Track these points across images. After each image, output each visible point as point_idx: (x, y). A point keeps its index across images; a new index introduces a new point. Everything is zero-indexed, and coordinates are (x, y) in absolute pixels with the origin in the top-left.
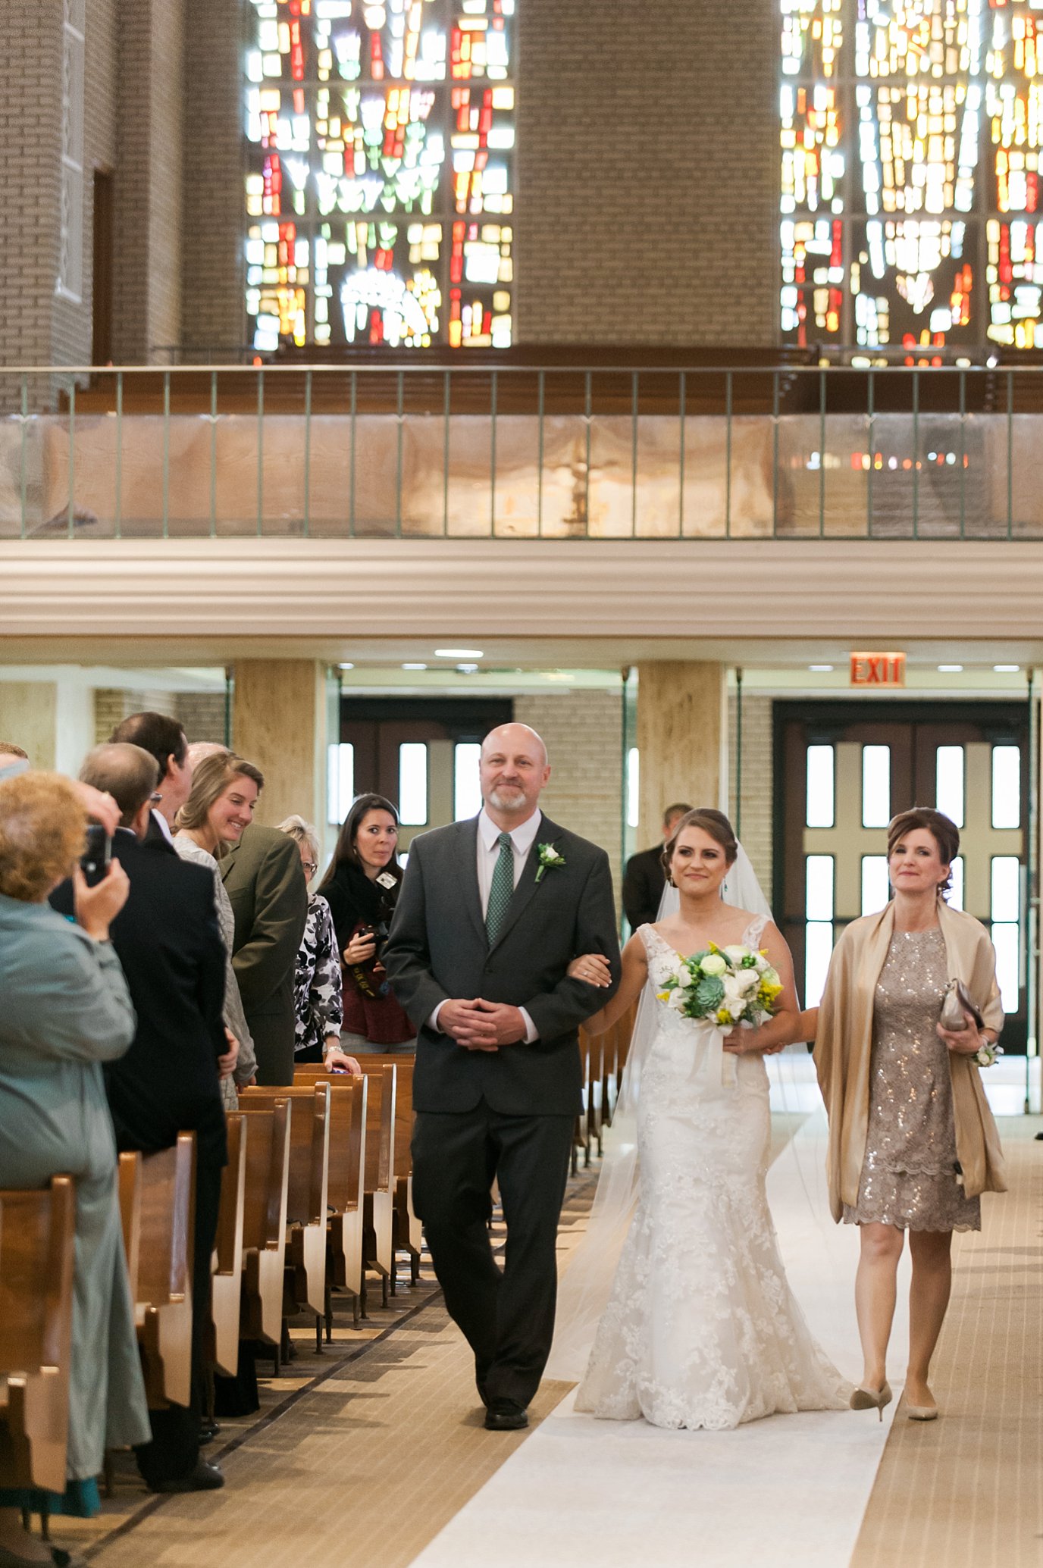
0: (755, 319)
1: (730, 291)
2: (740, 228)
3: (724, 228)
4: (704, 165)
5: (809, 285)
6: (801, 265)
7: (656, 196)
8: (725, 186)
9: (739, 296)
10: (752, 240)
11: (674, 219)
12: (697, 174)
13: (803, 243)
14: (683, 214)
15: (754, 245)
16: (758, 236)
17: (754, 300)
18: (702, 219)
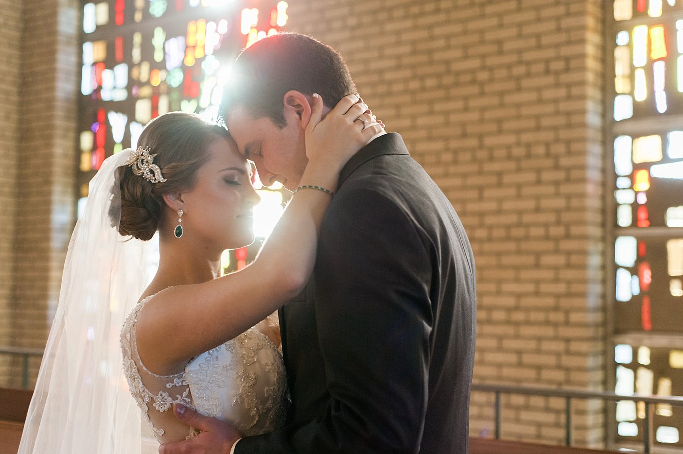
0: (562, 288)
1: (524, 246)
2: (541, 150)
3: (518, 151)
4: (491, 61)
5: (657, 232)
6: (642, 199)
7: (431, 113)
8: (519, 89)
9: (538, 255)
10: (557, 167)
11: (454, 144)
12: (483, 76)
13: (646, 166)
14: (464, 135)
15: (561, 175)
16: (565, 161)
17: (561, 260)
18: (489, 141)
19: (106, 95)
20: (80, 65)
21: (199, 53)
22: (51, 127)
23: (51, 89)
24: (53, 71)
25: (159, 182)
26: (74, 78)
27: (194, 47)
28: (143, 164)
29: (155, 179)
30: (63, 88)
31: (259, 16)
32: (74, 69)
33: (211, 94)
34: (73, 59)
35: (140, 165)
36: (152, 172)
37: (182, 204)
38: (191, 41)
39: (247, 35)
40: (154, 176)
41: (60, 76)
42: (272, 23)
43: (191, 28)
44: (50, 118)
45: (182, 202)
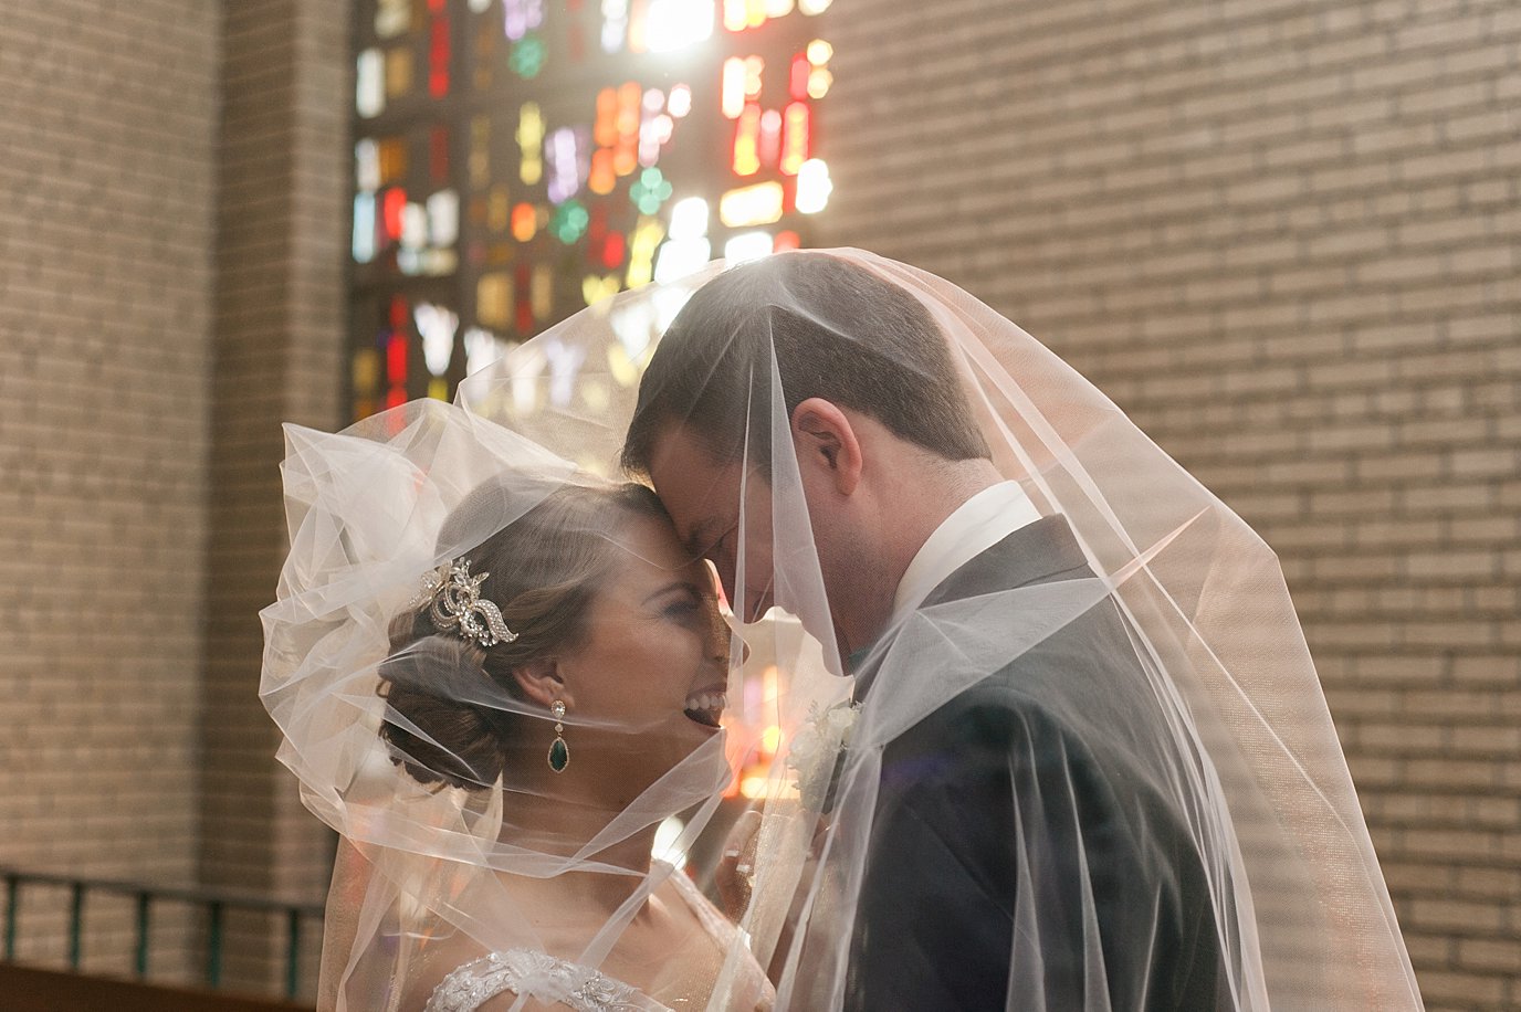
19: (410, 262)
20: (352, 191)
21: (624, 165)
22: (283, 340)
23: (285, 250)
24: (286, 207)
25: (501, 642)
26: (336, 224)
27: (612, 149)
28: (456, 601)
29: (491, 637)
30: (310, 248)
31: (763, 76)
32: (335, 202)
33: (654, 261)
34: (336, 180)
35: (449, 604)
36: (480, 618)
37: (560, 686)
38: (604, 134)
39: (737, 120)
40: (486, 628)
41: (303, 219)
42: (796, 90)
43: (604, 102)
44: (282, 318)
45: (560, 680)
